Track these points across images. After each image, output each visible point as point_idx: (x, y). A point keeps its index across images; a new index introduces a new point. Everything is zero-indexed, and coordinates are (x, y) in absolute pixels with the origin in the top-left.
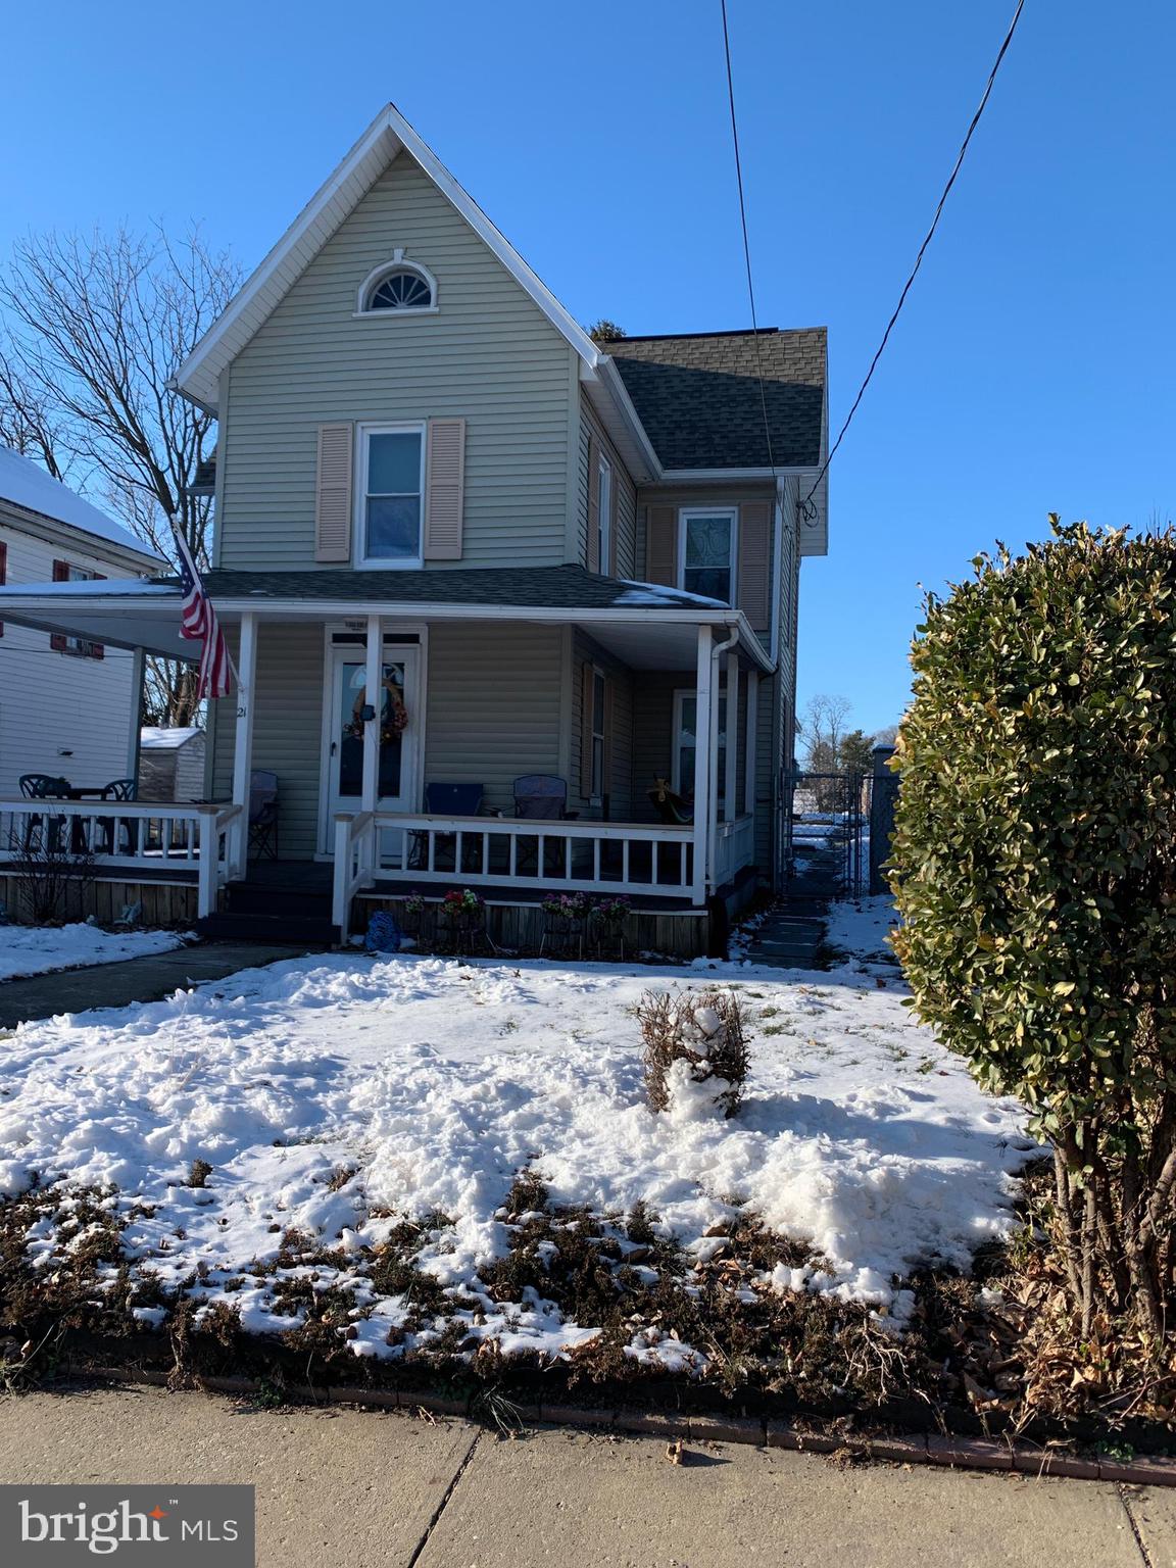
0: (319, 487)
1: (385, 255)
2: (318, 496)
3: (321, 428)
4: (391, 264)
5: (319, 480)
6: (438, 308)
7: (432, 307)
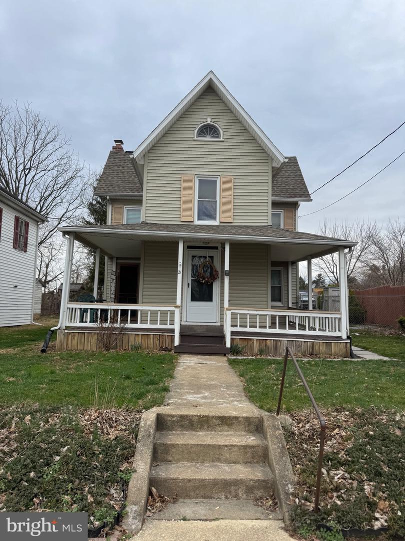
0: (182, 196)
1: (205, 120)
2: (182, 199)
3: (182, 176)
4: (206, 123)
5: (182, 193)
6: (223, 139)
7: (221, 139)
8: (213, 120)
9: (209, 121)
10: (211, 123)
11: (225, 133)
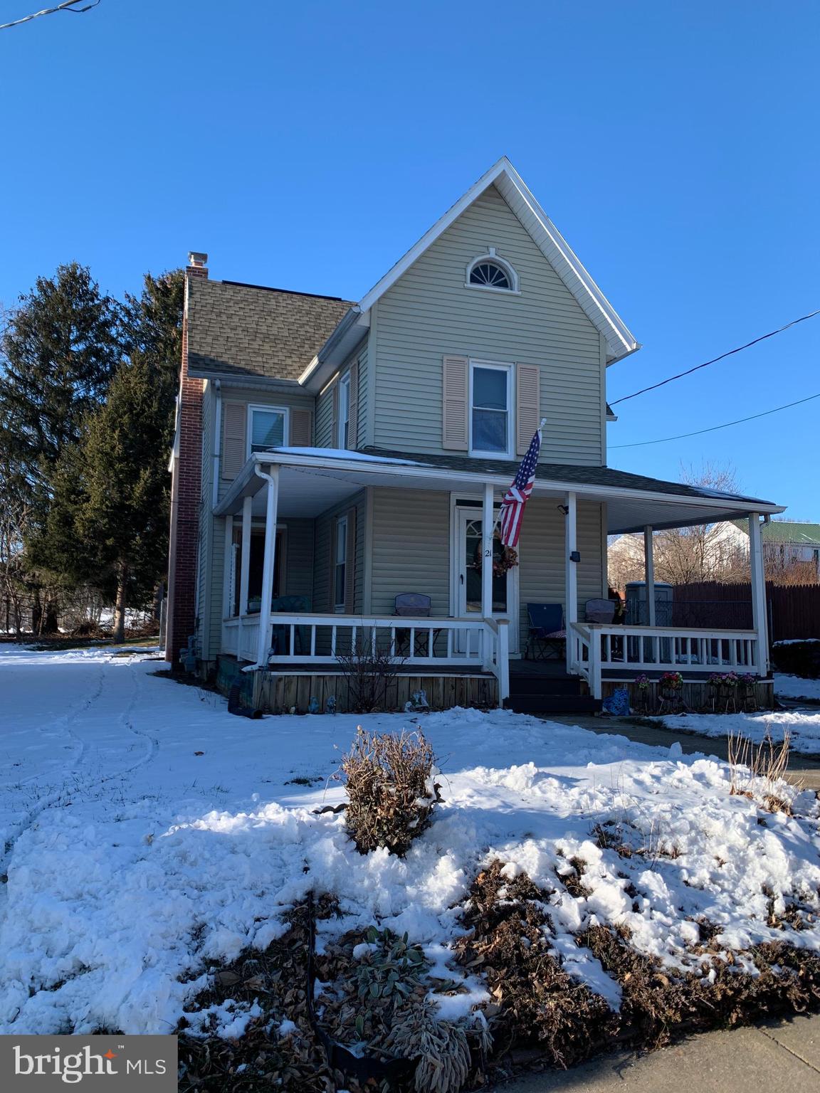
0: (445, 398)
1: (485, 250)
2: (445, 404)
3: (445, 357)
4: (487, 256)
5: (445, 393)
6: (520, 293)
7: (516, 292)
8: (501, 252)
9: (492, 254)
10: (497, 258)
11: (523, 281)
